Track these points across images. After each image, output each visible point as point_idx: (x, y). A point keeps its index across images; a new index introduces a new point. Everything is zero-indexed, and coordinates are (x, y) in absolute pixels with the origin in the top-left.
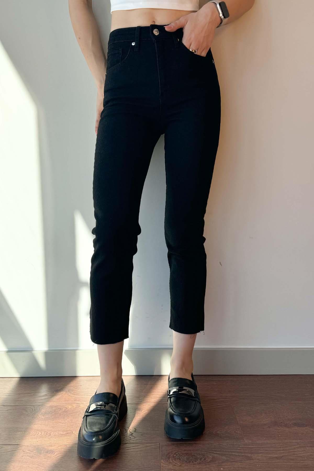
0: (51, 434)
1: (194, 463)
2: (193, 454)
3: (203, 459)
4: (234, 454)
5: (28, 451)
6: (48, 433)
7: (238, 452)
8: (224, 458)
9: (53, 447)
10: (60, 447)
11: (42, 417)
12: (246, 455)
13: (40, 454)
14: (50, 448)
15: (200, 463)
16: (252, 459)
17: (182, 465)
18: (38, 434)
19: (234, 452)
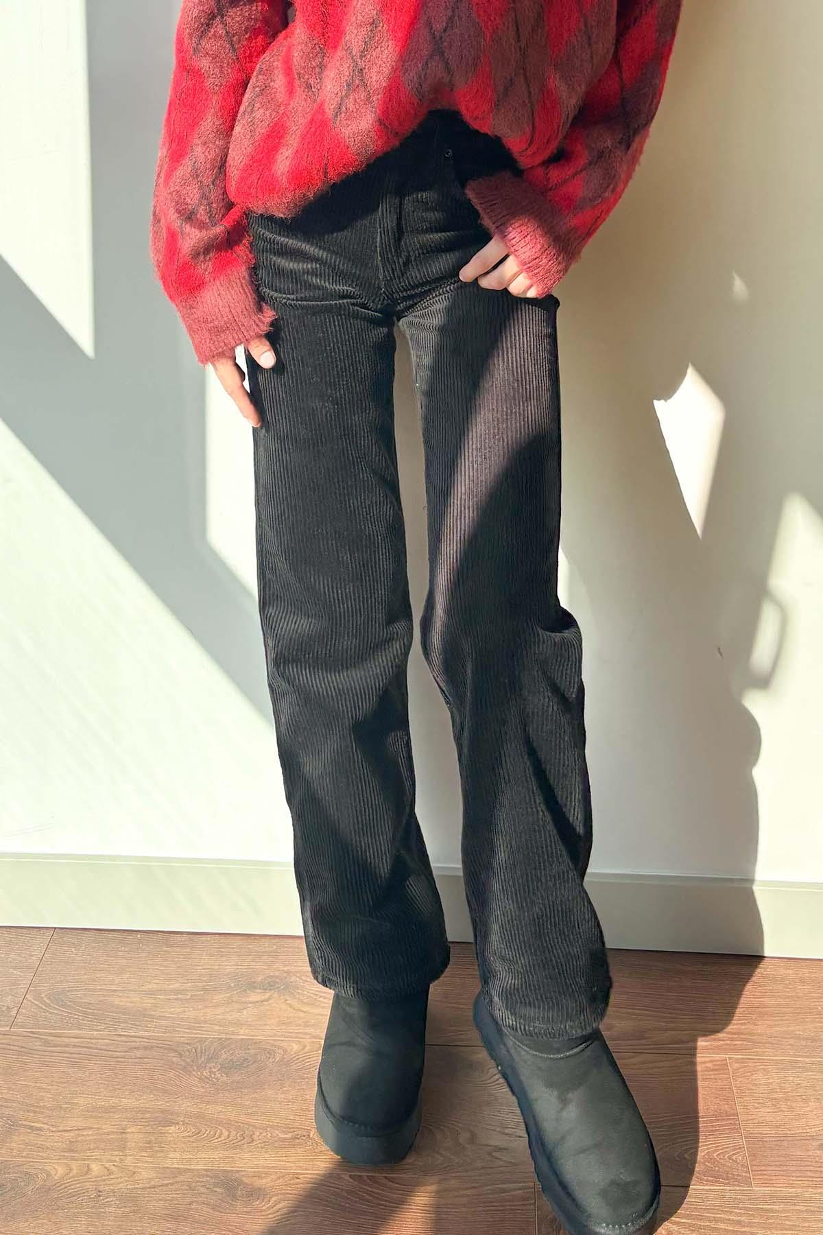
0: (254, 1137)
5: (205, 1191)
6: (246, 1133)
9: (263, 1181)
10: (281, 1180)
13: (232, 1198)
14: (259, 1183)
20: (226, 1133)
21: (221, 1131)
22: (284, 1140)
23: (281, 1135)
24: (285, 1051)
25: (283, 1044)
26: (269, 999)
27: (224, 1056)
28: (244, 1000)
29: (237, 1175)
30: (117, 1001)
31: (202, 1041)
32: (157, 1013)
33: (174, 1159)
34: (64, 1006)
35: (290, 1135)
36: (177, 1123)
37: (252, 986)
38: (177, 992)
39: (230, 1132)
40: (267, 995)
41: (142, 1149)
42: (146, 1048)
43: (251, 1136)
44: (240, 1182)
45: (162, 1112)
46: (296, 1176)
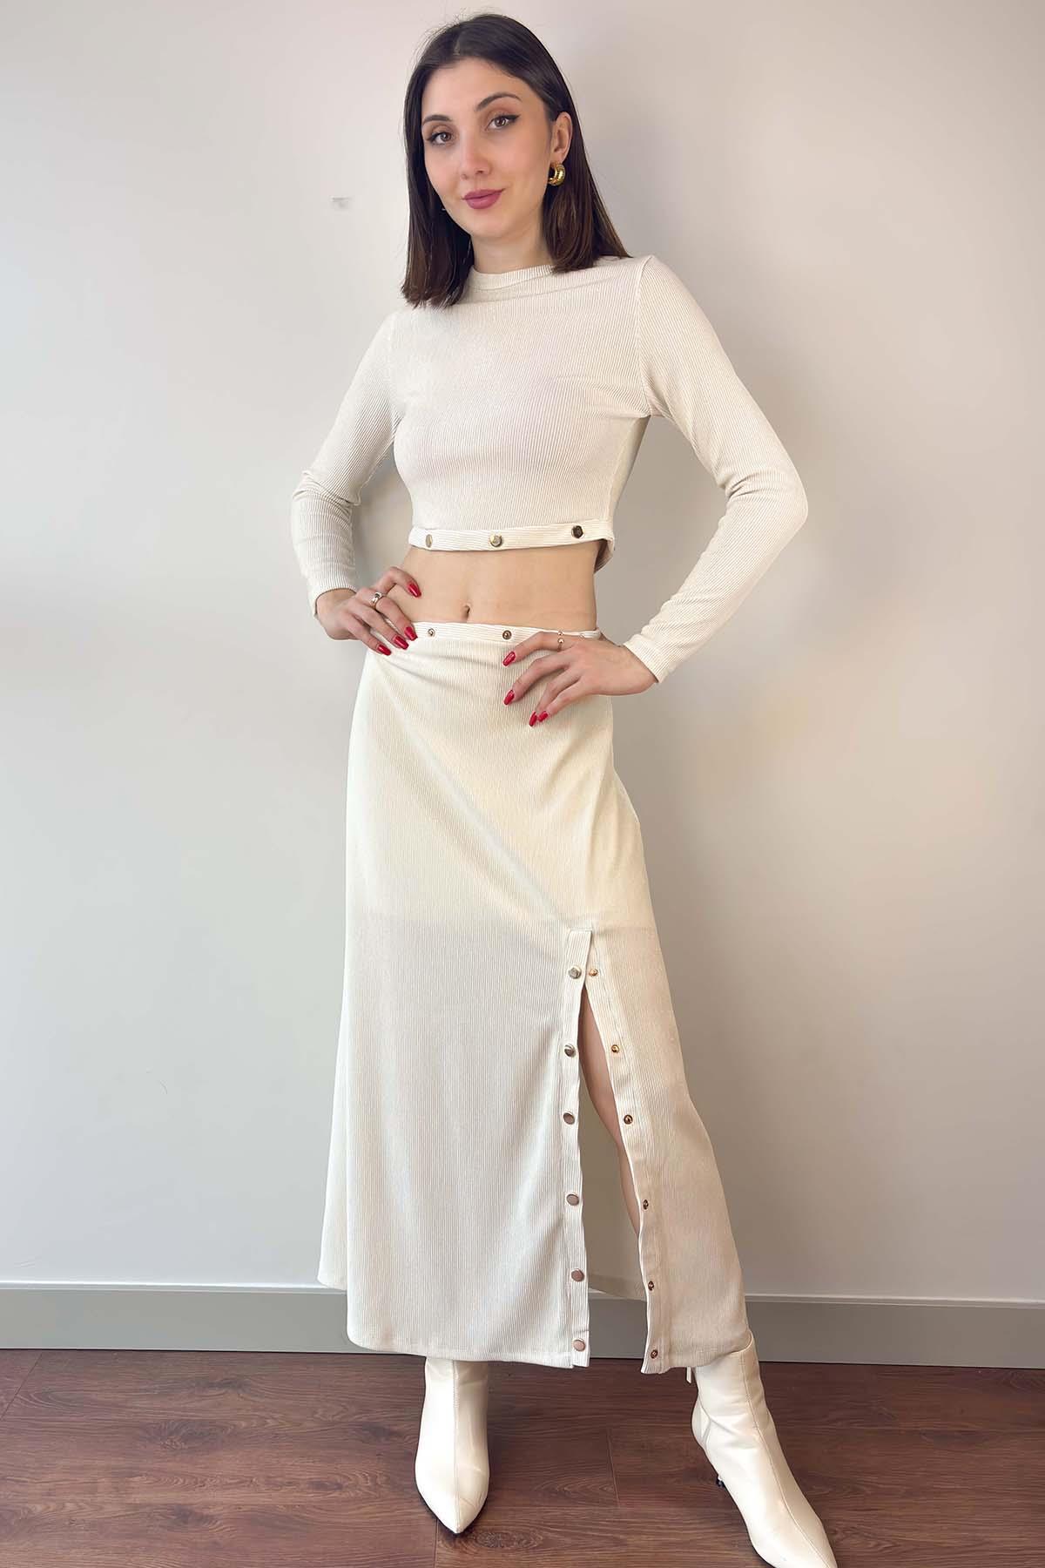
0: (206, 1482)
1: (506, 1548)
2: (504, 1532)
3: (524, 1541)
4: (589, 1533)
5: (161, 1517)
6: (199, 1480)
7: (601, 1531)
8: (568, 1540)
9: (211, 1511)
10: (226, 1511)
11: (183, 1446)
12: (616, 1535)
13: (185, 1522)
14: (206, 1512)
15: (517, 1550)
16: (626, 1545)
17: (480, 1552)
18: (176, 1483)
19: (591, 1529)
20: (181, 1480)
21: (178, 1481)
22: (230, 1484)
23: (229, 1481)
24: (234, 1425)
25: (237, 1423)
26: (226, 1392)
27: (184, 1431)
28: (204, 1394)
29: (189, 1508)
30: (94, 1397)
31: (166, 1422)
32: (129, 1405)
33: (138, 1498)
34: (48, 1400)
35: (236, 1481)
36: (141, 1476)
37: (211, 1386)
38: (146, 1390)
39: (184, 1481)
40: (223, 1391)
41: (111, 1493)
42: (118, 1427)
43: (202, 1482)
44: (191, 1512)
45: (131, 1468)
46: (238, 1507)
